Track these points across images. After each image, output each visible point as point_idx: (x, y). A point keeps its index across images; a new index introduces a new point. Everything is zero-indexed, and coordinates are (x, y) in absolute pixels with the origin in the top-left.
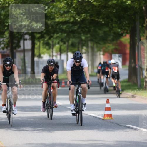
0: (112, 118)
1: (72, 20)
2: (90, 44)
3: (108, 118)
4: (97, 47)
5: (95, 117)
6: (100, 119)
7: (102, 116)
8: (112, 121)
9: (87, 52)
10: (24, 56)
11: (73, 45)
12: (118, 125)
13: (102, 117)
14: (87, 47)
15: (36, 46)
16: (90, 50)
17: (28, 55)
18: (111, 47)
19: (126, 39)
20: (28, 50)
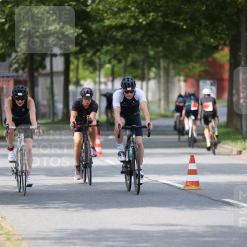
0: (199, 187)
1: (133, 22)
2: (163, 64)
3: (193, 187)
4: (174, 68)
5: (171, 186)
6: (180, 189)
7: (182, 184)
8: (198, 192)
9: (158, 76)
10: (52, 83)
11: (134, 65)
12: (210, 198)
13: (182, 186)
14: (158, 67)
15: (72, 67)
16: (162, 73)
17: (59, 82)
18: (198, 68)
19: (223, 55)
20: (58, 73)
